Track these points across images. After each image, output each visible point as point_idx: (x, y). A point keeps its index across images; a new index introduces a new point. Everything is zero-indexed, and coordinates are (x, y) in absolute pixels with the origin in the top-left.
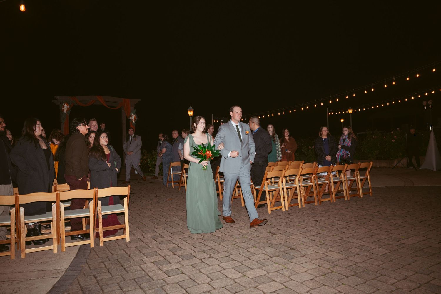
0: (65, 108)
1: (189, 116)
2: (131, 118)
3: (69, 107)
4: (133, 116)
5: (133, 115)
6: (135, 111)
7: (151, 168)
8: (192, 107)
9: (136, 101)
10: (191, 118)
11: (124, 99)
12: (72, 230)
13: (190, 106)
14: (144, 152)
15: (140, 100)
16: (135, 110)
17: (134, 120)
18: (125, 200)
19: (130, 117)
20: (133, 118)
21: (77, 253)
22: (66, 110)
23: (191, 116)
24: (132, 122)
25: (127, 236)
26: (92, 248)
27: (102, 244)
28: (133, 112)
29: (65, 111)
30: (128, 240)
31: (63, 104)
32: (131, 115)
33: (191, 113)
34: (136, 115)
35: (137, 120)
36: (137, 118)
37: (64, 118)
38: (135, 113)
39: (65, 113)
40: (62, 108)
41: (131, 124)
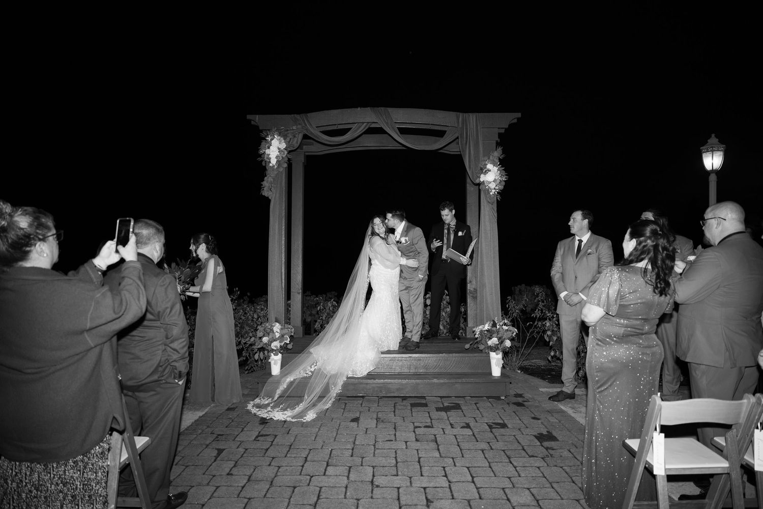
0: (275, 149)
1: (707, 173)
2: (483, 178)
3: (283, 146)
5: (489, 166)
6: (498, 154)
7: (556, 352)
8: (716, 137)
9: (505, 120)
10: (713, 179)
11: (461, 114)
13: (710, 137)
14: (538, 294)
15: (519, 115)
16: (500, 149)
17: (492, 186)
19: (482, 176)
20: (491, 177)
22: (277, 157)
23: (713, 171)
24: (488, 191)
28: (491, 156)
29: (274, 161)
31: (269, 139)
32: (486, 168)
33: (713, 161)
34: (502, 167)
35: (504, 186)
36: (504, 179)
37: (271, 181)
38: (500, 159)
39: (274, 166)
40: (267, 151)
41: (485, 199)
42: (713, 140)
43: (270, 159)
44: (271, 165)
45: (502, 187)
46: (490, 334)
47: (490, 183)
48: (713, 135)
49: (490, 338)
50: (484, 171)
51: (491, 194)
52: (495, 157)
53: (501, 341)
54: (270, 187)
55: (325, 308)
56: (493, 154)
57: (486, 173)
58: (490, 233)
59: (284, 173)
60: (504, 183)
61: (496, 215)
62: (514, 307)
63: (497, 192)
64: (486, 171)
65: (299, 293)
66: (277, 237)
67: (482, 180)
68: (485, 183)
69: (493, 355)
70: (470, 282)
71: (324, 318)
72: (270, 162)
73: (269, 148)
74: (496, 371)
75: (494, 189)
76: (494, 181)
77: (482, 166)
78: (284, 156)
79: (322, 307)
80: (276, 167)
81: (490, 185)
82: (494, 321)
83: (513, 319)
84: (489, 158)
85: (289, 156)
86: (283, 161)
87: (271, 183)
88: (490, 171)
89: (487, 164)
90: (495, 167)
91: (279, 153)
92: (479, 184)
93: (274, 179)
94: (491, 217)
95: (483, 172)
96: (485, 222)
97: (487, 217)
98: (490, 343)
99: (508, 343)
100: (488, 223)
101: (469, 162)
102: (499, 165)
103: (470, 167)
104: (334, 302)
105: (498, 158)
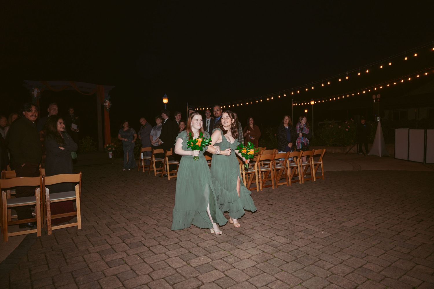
0: (36, 92)
3: (38, 91)
5: (107, 101)
6: (109, 97)
9: (111, 87)
11: (97, 85)
12: (19, 218)
15: (115, 87)
18: (77, 187)
20: (107, 104)
21: (21, 243)
22: (37, 95)
23: (165, 103)
24: (107, 107)
25: (79, 224)
26: (39, 237)
27: (50, 233)
28: (107, 98)
29: (35, 96)
30: (80, 228)
31: (33, 89)
33: (165, 101)
34: (110, 101)
38: (109, 99)
40: (33, 93)
42: (166, 95)
46: (109, 147)
47: (107, 105)
48: (165, 94)
49: (109, 148)
51: (107, 109)
53: (112, 149)
60: (111, 106)
61: (109, 115)
63: (109, 108)
67: (104, 104)
69: (110, 152)
73: (33, 91)
74: (111, 157)
77: (104, 101)
86: (39, 96)
92: (103, 106)
98: (109, 149)
99: (114, 149)
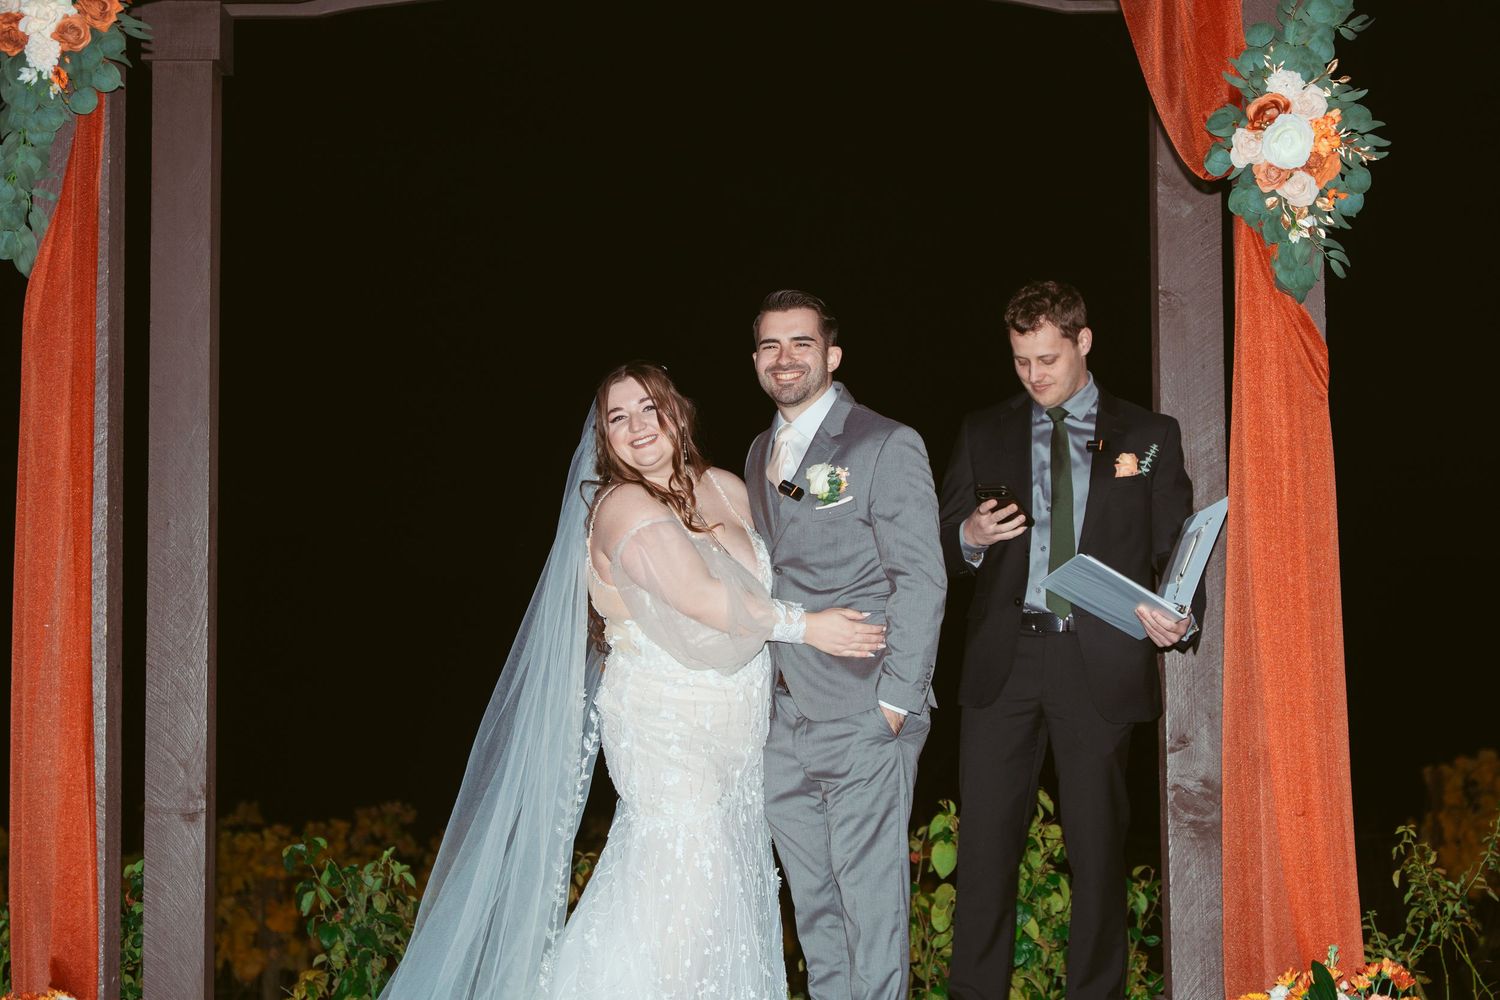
2: (1245, 149)
4: (1284, 107)
5: (1283, 82)
6: (1328, 11)
17: (1301, 192)
19: (1241, 137)
20: (1290, 144)
28: (1291, 33)
29: (43, 56)
32: (1260, 91)
34: (1354, 85)
35: (1368, 196)
36: (1366, 153)
37: (29, 172)
38: (1339, 41)
39: (44, 83)
41: (1256, 269)
43: (21, 41)
44: (27, 76)
45: (1353, 203)
47: (1285, 175)
50: (1251, 110)
51: (1294, 237)
52: (1313, 30)
54: (25, 204)
55: (344, 904)
56: (1300, 14)
57: (1260, 121)
58: (1293, 463)
59: (105, 119)
60: (1364, 179)
61: (1322, 359)
62: (1435, 885)
63: (1332, 232)
64: (1262, 110)
65: (191, 817)
66: (61, 490)
67: (1239, 159)
68: (1260, 176)
70: (1183, 741)
71: (337, 959)
72: (21, 60)
75: (1313, 210)
76: (1307, 168)
77: (1239, 84)
78: (104, 26)
79: (326, 898)
80: (56, 88)
81: (1287, 190)
82: (1319, 969)
83: (1431, 953)
84: (1279, 38)
85: (130, 23)
86: (97, 57)
87: (30, 181)
88: (1287, 107)
89: (1265, 73)
90: (1313, 88)
91: (73, 11)
92: (1223, 186)
93: (44, 157)
94: (1295, 370)
95: (1245, 114)
96: (1257, 399)
97: (1272, 375)
100: (1276, 410)
101: (1168, 55)
102: (1335, 76)
103: (1171, 91)
104: (398, 868)
105: (1330, 38)
